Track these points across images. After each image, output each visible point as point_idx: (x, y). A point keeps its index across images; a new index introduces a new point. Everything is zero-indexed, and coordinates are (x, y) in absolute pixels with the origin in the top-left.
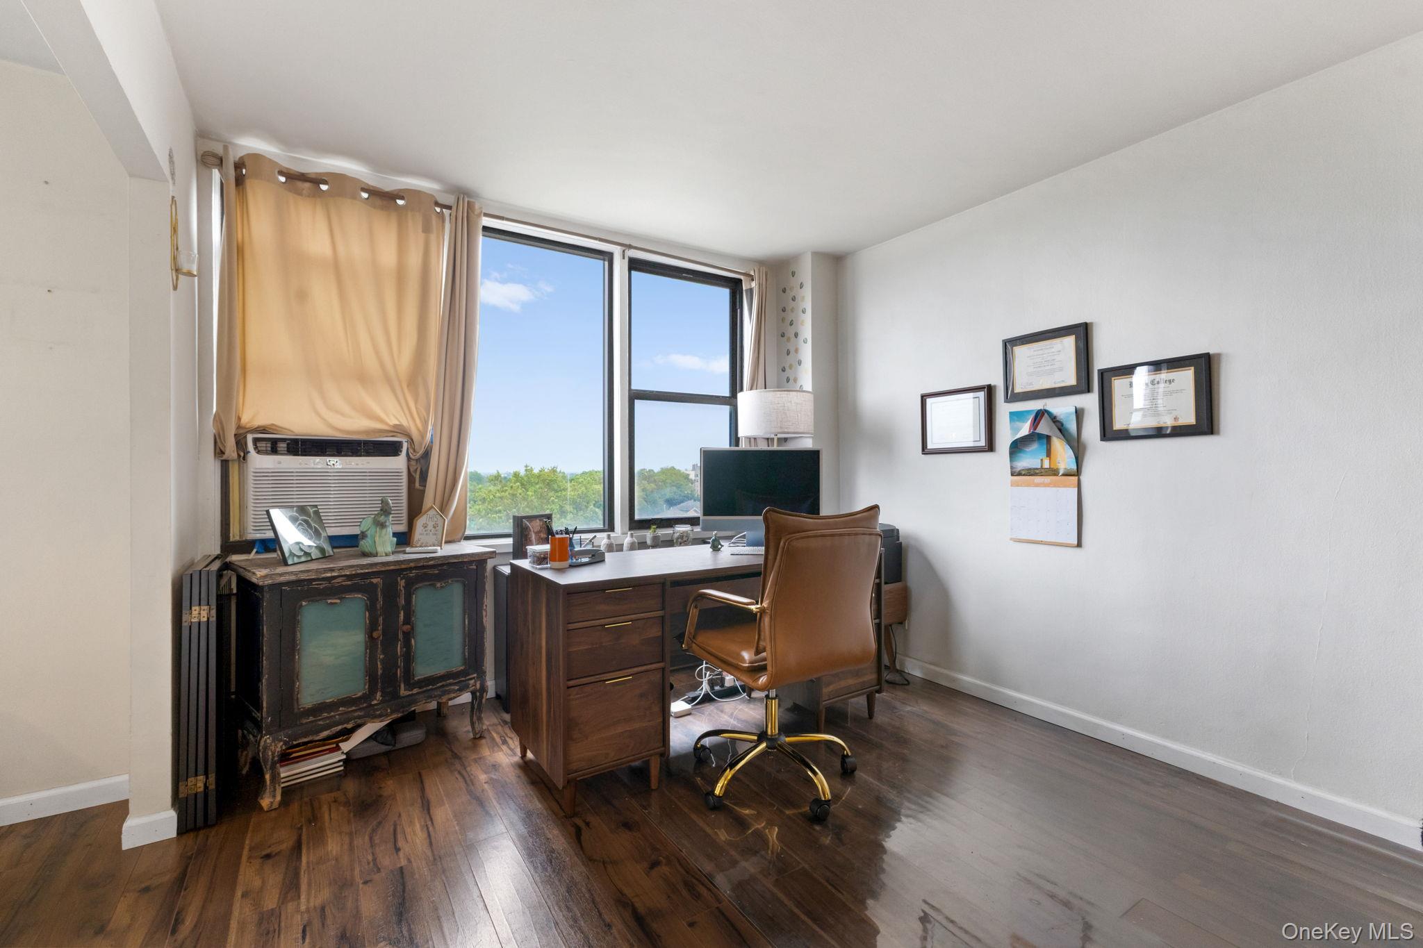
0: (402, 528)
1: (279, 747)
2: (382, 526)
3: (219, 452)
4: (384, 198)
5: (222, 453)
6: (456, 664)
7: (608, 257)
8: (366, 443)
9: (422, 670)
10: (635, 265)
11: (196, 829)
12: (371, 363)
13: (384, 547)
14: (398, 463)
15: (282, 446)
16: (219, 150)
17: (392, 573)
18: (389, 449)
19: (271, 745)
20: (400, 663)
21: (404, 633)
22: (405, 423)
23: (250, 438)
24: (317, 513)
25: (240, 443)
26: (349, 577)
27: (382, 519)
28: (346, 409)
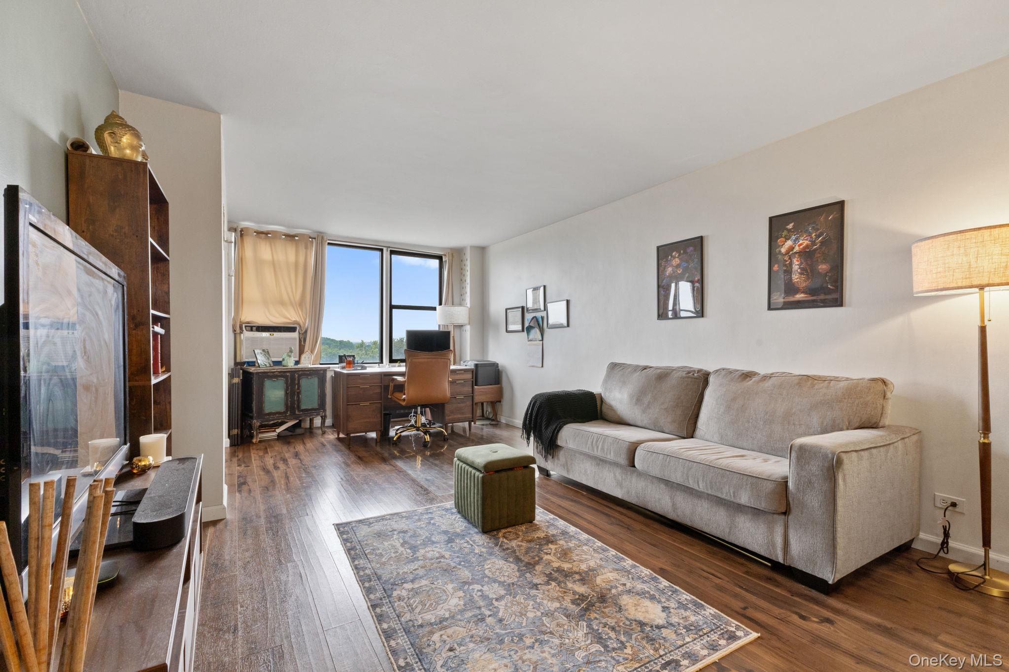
0: (297, 359)
1: (258, 424)
2: (290, 356)
3: (234, 331)
4: (290, 237)
5: (235, 331)
6: (316, 406)
7: (381, 250)
8: (284, 327)
9: (303, 407)
10: (393, 252)
11: (235, 445)
12: (285, 297)
13: (290, 363)
14: (295, 335)
15: (254, 328)
16: (235, 226)
17: (293, 372)
18: (292, 329)
19: (256, 423)
20: (296, 402)
21: (297, 393)
22: (298, 320)
23: (244, 325)
24: (268, 352)
25: (241, 328)
26: (280, 372)
27: (290, 354)
28: (277, 315)
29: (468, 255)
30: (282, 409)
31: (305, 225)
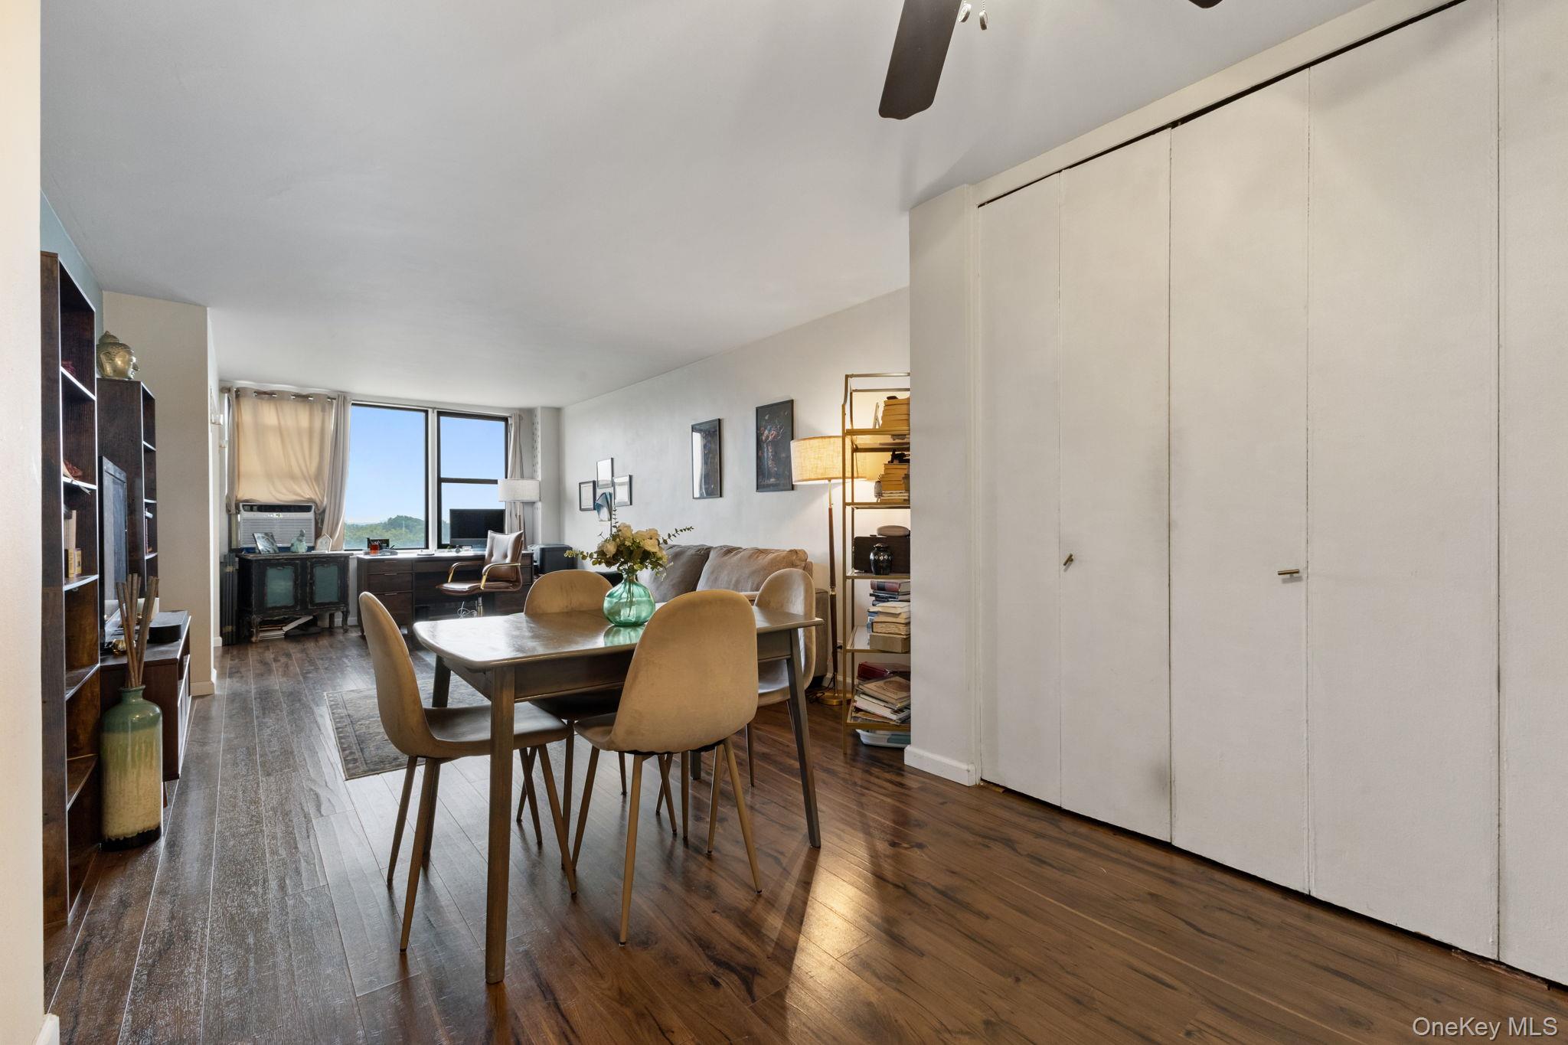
0: (312, 545)
1: (259, 620)
2: (301, 541)
3: (228, 511)
4: (302, 398)
5: (230, 511)
6: (334, 599)
7: (426, 412)
8: (294, 506)
9: (317, 600)
10: (440, 414)
11: (228, 645)
12: (296, 470)
13: (302, 549)
14: (310, 515)
15: (255, 508)
16: (228, 385)
17: (304, 559)
18: (305, 509)
19: (256, 619)
20: (308, 595)
21: (311, 584)
22: (313, 497)
23: (241, 504)
24: (272, 536)
25: (237, 507)
26: (286, 559)
27: (301, 538)
28: (284, 491)
29: (539, 418)
30: (290, 602)
31: (321, 382)
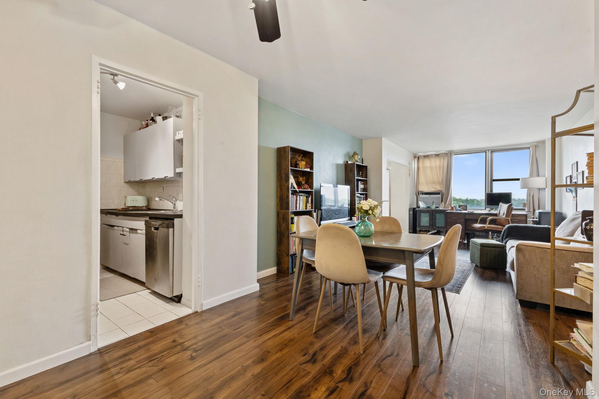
0: (437, 206)
2: (434, 205)
3: (416, 195)
4: (437, 155)
7: (486, 152)
8: (435, 193)
9: (437, 225)
10: (493, 152)
12: (435, 181)
13: (434, 207)
14: (440, 196)
15: (424, 194)
16: (416, 156)
17: (434, 211)
18: (438, 194)
20: (434, 223)
21: (435, 219)
22: (440, 189)
24: (425, 203)
25: (419, 193)
26: (429, 210)
28: (432, 188)
30: (428, 225)
31: (443, 149)
